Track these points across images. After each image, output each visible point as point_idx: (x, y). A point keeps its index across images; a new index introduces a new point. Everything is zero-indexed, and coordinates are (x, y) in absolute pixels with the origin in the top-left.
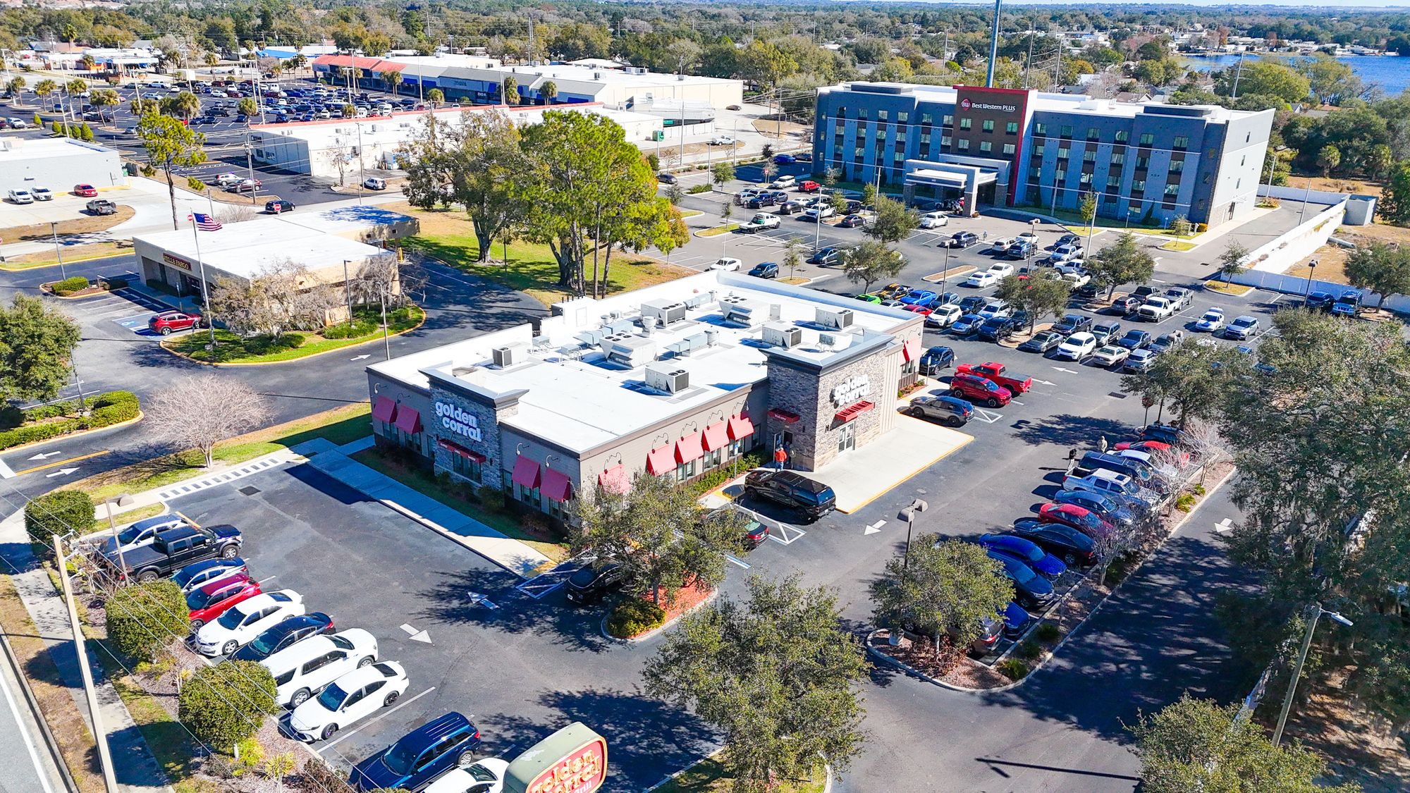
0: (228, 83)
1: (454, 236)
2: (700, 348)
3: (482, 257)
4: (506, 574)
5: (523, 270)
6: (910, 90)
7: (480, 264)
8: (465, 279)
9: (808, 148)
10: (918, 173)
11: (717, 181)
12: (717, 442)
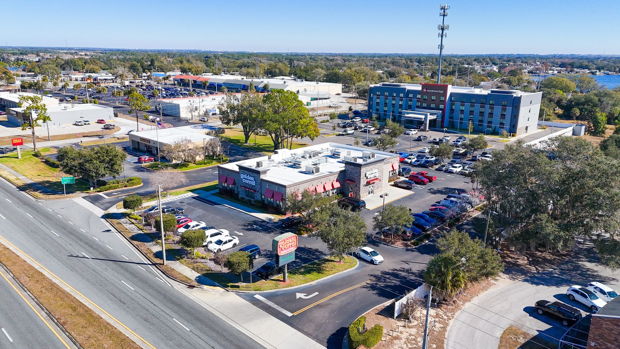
0: (142, 86)
1: (235, 136)
2: (323, 163)
3: (246, 142)
4: (264, 221)
5: (261, 147)
6: (404, 85)
7: (245, 144)
8: (241, 149)
9: (366, 108)
10: (406, 115)
11: (331, 119)
12: (329, 188)
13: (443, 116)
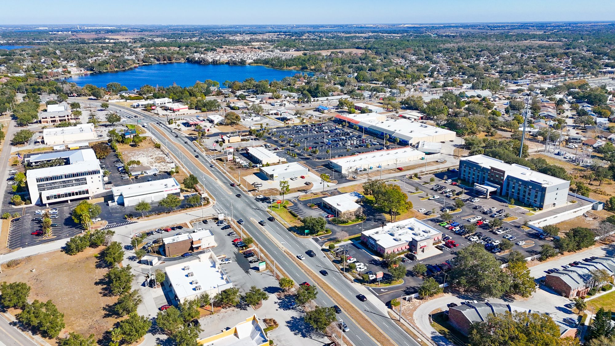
2: (405, 233)
4: (376, 260)
6: (481, 164)
7: (375, 205)
8: (373, 209)
10: (477, 187)
12: (404, 248)
13: (501, 188)
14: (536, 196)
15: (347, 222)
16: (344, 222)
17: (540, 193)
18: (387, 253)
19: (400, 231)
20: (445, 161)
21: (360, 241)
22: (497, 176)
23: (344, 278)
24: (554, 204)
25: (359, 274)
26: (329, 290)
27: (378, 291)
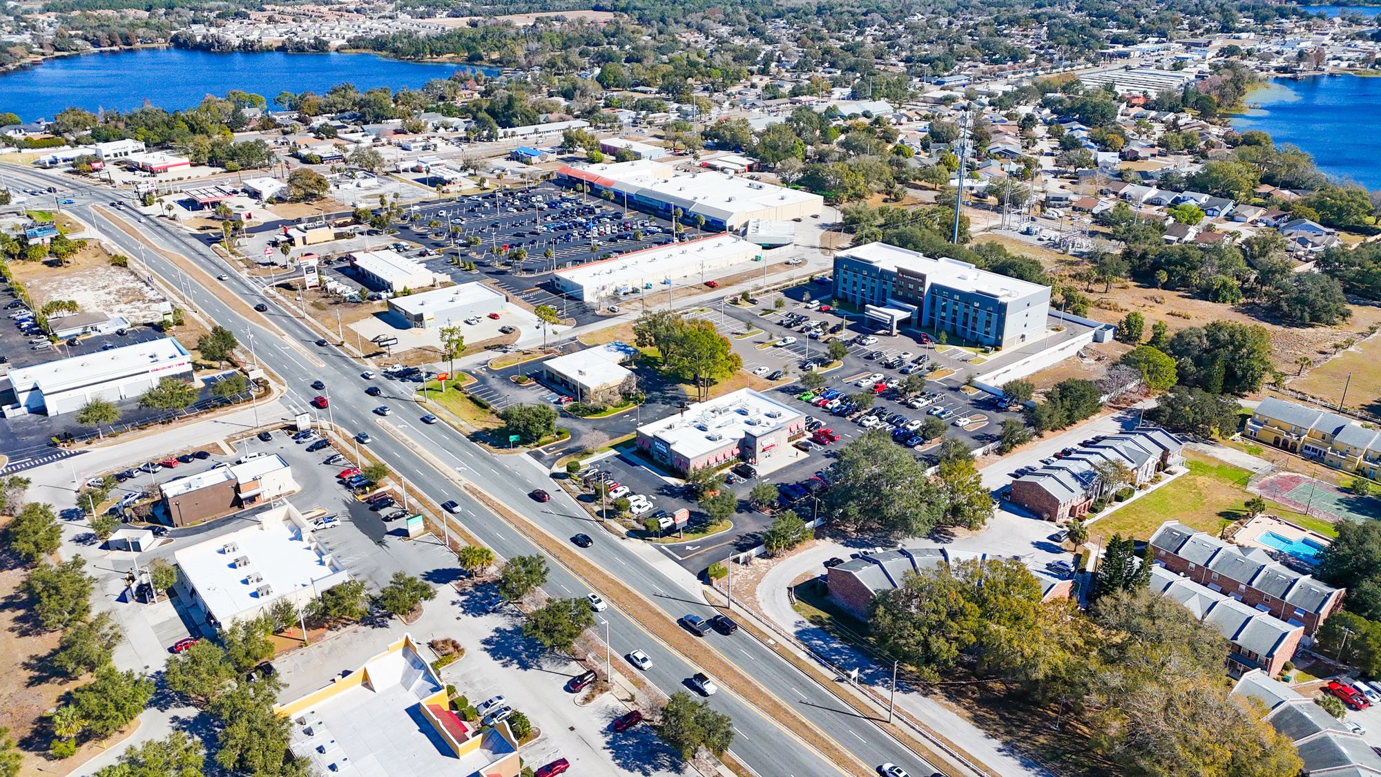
2: (730, 423)
6: (877, 262)
7: (663, 368)
8: (658, 376)
12: (729, 455)
13: (920, 312)
14: (988, 323)
15: (604, 410)
16: (596, 411)
17: (995, 316)
18: (695, 469)
19: (720, 420)
20: (804, 262)
21: (635, 449)
22: (911, 286)
23: (606, 533)
24: (1023, 336)
25: (637, 520)
26: (574, 562)
27: (680, 550)
